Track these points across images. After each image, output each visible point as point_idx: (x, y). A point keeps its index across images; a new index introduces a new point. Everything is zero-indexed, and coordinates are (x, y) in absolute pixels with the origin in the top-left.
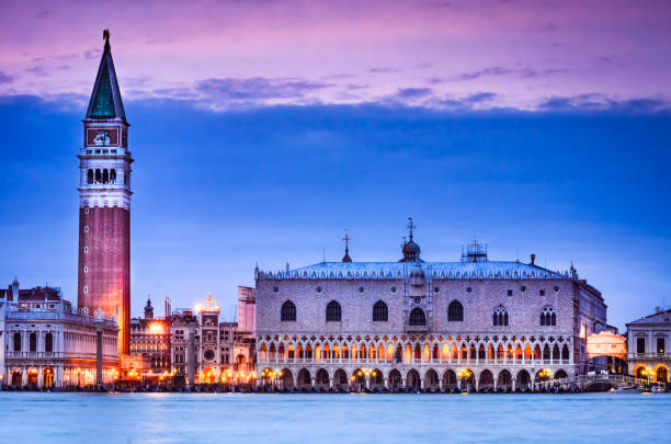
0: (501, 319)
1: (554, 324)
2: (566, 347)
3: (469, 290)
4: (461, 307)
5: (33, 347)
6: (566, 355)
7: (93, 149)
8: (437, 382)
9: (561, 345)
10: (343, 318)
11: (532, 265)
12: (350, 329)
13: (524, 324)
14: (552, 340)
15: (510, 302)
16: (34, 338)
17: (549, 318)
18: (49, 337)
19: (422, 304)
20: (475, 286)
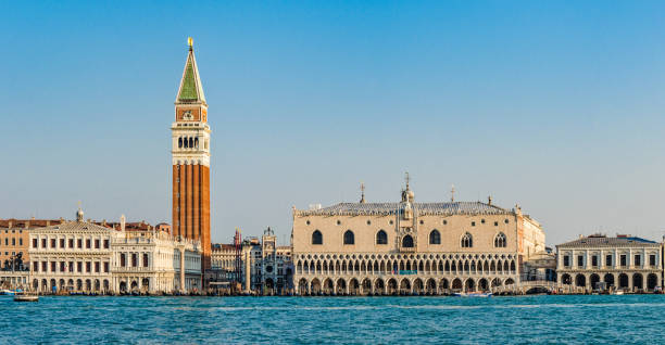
1: (505, 246)
2: (513, 263)
3: (445, 222)
4: (439, 234)
5: (135, 263)
6: (513, 268)
7: (183, 123)
8: (422, 287)
9: (510, 262)
10: (356, 241)
11: (489, 205)
12: (360, 250)
13: (484, 247)
14: (503, 257)
15: (472, 230)
16: (134, 257)
17: (501, 242)
18: (145, 256)
19: (411, 232)
20: (448, 219)
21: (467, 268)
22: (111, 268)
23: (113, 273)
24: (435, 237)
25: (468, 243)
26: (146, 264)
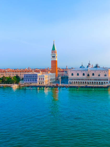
2: (108, 79)
6: (108, 80)
10: (79, 75)
11: (103, 68)
13: (102, 76)
14: (106, 78)
15: (100, 73)
16: (41, 78)
17: (105, 75)
18: (43, 78)
19: (89, 74)
20: (96, 71)
21: (99, 80)
24: (93, 74)
25: (99, 75)
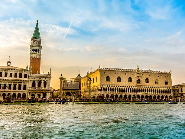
0: (157, 83)
1: (168, 84)
3: (150, 75)
4: (148, 79)
5: (39, 86)
7: (34, 45)
9: (170, 90)
10: (121, 81)
12: (123, 84)
14: (168, 88)
18: (45, 83)
22: (27, 88)
23: (28, 90)
26: (45, 86)
